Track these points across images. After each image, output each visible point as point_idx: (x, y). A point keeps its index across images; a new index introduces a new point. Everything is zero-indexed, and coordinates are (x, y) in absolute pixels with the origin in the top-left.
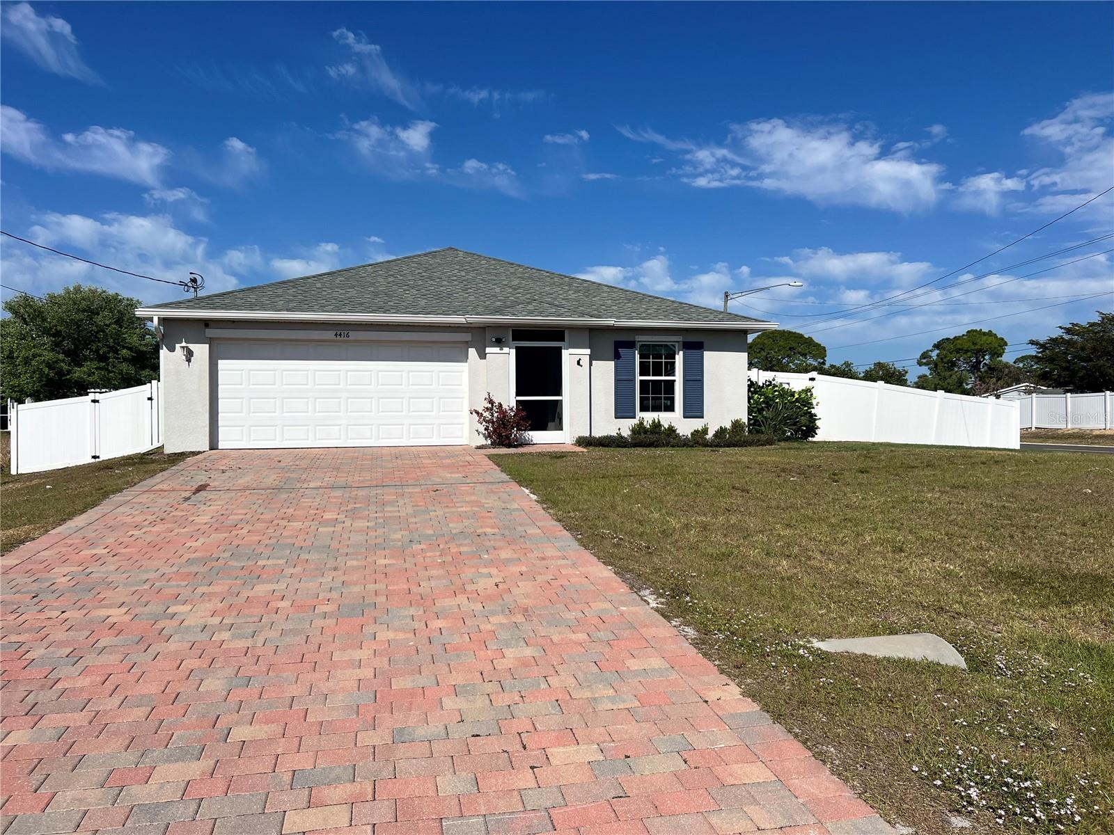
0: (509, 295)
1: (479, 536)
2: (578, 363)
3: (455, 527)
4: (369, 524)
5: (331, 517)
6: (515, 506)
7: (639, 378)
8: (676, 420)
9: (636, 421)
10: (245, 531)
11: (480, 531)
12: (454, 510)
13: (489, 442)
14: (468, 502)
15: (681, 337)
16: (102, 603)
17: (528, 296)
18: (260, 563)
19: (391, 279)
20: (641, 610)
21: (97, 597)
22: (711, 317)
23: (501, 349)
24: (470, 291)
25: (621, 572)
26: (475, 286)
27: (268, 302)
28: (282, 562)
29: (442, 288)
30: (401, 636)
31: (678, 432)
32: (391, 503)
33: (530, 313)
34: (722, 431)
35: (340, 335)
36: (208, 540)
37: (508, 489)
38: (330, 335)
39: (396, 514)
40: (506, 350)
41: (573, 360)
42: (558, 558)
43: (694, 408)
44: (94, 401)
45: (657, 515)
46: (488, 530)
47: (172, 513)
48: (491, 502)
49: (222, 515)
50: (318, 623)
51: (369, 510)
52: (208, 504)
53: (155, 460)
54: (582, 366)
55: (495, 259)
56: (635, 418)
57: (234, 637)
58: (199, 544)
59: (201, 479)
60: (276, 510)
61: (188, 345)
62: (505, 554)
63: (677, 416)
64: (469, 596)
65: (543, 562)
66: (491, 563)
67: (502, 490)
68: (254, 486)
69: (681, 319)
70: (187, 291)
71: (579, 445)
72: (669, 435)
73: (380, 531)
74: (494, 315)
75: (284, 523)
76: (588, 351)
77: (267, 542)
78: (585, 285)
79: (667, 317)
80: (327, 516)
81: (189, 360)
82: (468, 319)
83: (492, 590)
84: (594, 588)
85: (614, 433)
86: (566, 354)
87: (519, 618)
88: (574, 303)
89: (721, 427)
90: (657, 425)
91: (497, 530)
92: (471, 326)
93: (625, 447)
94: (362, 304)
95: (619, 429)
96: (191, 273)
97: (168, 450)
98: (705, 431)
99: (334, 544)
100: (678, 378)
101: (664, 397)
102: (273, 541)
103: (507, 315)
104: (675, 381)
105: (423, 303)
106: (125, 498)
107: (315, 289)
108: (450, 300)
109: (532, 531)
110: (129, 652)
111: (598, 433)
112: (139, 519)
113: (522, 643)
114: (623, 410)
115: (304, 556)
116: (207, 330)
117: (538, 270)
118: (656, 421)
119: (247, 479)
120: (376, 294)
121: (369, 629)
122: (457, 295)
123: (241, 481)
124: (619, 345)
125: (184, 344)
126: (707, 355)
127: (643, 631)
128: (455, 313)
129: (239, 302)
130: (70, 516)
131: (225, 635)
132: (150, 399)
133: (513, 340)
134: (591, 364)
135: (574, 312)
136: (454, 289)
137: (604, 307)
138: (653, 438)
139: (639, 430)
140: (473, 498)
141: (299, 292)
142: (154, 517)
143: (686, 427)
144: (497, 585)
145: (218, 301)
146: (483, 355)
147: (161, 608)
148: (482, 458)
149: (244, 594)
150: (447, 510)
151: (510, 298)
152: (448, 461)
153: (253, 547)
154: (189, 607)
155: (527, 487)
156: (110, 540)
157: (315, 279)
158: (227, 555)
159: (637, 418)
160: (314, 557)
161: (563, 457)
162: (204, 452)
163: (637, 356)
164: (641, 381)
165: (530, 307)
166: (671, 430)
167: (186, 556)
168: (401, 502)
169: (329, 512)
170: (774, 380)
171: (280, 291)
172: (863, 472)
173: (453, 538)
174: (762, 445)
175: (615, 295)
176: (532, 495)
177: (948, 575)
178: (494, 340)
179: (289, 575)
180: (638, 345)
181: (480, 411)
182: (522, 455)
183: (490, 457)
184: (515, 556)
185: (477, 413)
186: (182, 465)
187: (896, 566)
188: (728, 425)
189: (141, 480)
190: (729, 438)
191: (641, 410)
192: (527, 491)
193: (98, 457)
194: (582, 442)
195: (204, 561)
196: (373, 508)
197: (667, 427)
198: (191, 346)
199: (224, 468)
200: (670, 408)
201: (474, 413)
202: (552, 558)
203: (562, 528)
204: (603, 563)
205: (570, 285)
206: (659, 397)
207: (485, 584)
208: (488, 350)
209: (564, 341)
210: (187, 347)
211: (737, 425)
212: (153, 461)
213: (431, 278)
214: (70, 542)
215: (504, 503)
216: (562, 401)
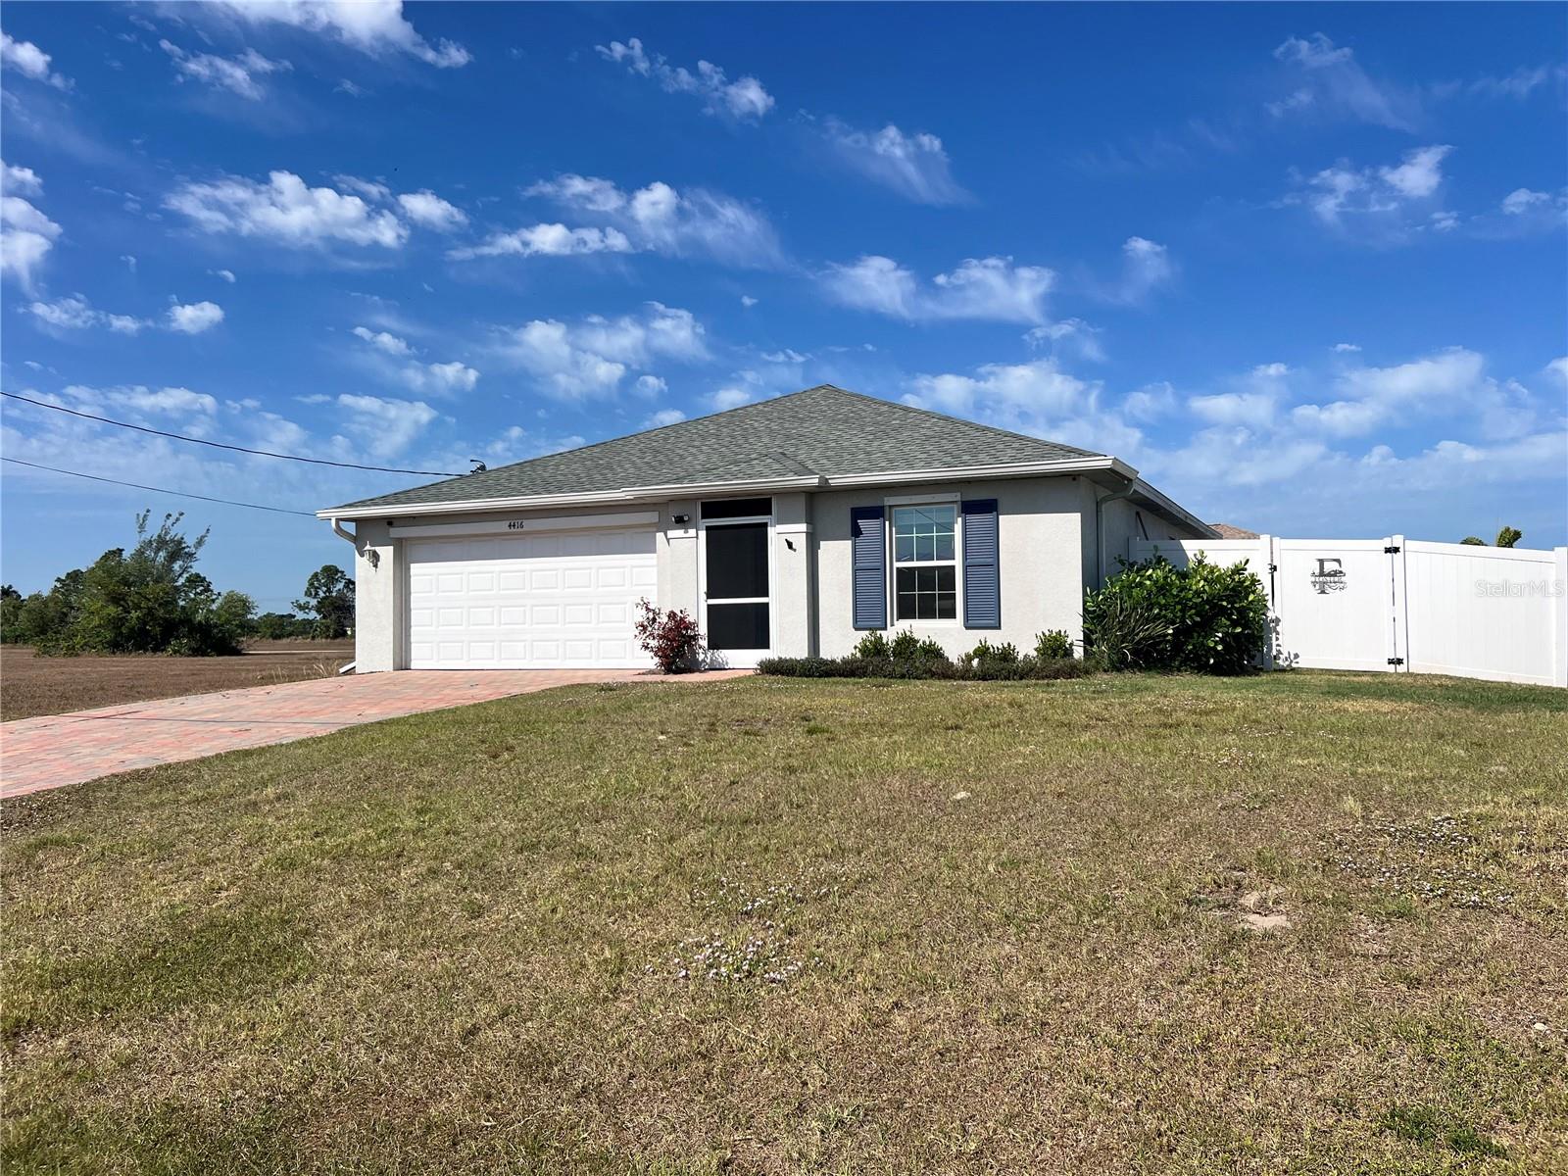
2: (791, 546)
8: (949, 633)
13: (656, 665)
15: (959, 494)
35: (514, 526)
38: (502, 527)
40: (692, 532)
43: (985, 612)
54: (795, 550)
56: (886, 628)
63: (953, 626)
74: (666, 484)
76: (803, 527)
81: (376, 566)
86: (772, 532)
100: (958, 563)
101: (937, 595)
104: (955, 567)
114: (865, 614)
116: (391, 529)
118: (911, 633)
124: (856, 514)
125: (373, 547)
126: (1004, 519)
133: (703, 518)
134: (814, 547)
139: (872, 648)
143: (959, 645)
146: (668, 541)
159: (889, 629)
163: (890, 530)
164: (897, 568)
178: (675, 519)
180: (889, 513)
191: (900, 618)
198: (378, 549)
200: (952, 613)
206: (930, 594)
208: (670, 534)
209: (771, 514)
210: (373, 551)
211: (1051, 640)
216: (768, 604)
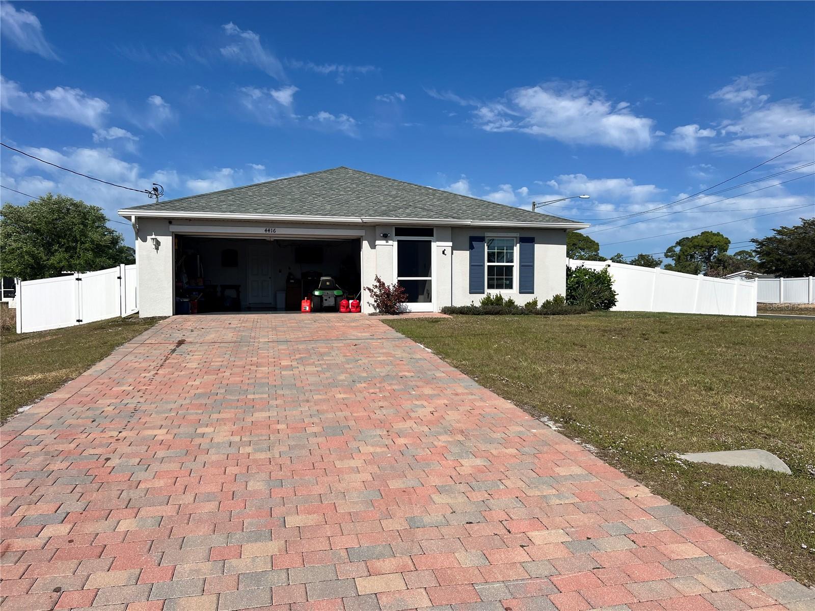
0: (390, 202)
1: (401, 378)
2: (443, 253)
3: (382, 371)
4: (317, 369)
5: (286, 364)
6: (419, 357)
7: (487, 264)
8: (513, 295)
9: (484, 296)
10: (227, 374)
11: (401, 374)
12: (374, 359)
13: (378, 311)
14: (383, 353)
15: (518, 234)
16: (146, 425)
17: (405, 203)
18: (250, 397)
19: (302, 189)
20: (545, 431)
21: (140, 421)
22: (541, 219)
23: (387, 242)
24: (361, 198)
25: (520, 404)
26: (365, 195)
27: (215, 206)
28: (266, 396)
29: (340, 197)
30: (378, 450)
31: (516, 304)
32: (328, 354)
33: (409, 215)
34: (548, 303)
35: (269, 231)
36: (203, 380)
37: (407, 345)
38: (261, 231)
39: (334, 362)
40: (390, 242)
41: (439, 249)
42: (467, 394)
43: (527, 286)
44: (78, 279)
45: (525, 364)
46: (406, 374)
47: (167, 361)
48: (399, 353)
49: (205, 362)
50: (313, 440)
51: (312, 359)
52: (191, 354)
53: (134, 322)
54: (446, 255)
55: (376, 176)
56: (484, 293)
57: (256, 451)
58: (197, 383)
59: (179, 336)
60: (244, 359)
61: (157, 237)
62: (428, 391)
63: (515, 292)
64: (416, 421)
65: (458, 397)
66: (420, 397)
67: (403, 345)
68: (219, 341)
69: (519, 220)
70: (151, 197)
71: (445, 313)
72: (509, 306)
73: (328, 374)
74: (383, 216)
75: (254, 368)
76: (450, 244)
77: (247, 381)
78: (445, 195)
79: (508, 219)
80: (284, 363)
81: (157, 249)
82: (364, 220)
83: (430, 417)
84: (504, 416)
85: (469, 305)
86: (434, 245)
87: (460, 437)
88: (439, 208)
89: (547, 300)
90: (499, 299)
91: (413, 374)
92: (365, 224)
93: (479, 314)
94: (284, 208)
95: (473, 302)
96: (154, 184)
97: (142, 316)
98: (535, 303)
99: (298, 383)
100: (516, 264)
101: (505, 278)
102: (252, 381)
103: (392, 217)
104: (513, 266)
105: (328, 207)
106: (127, 350)
107: (248, 196)
108: (348, 205)
109: (438, 374)
110: (183, 461)
111: (458, 304)
112: (144, 365)
113: (471, 456)
114: (475, 287)
115: (280, 392)
116: (171, 226)
117: (408, 184)
118: (499, 295)
119: (212, 336)
120: (293, 201)
121: (353, 445)
122: (353, 202)
123: (207, 338)
124: (472, 239)
125: (153, 237)
126: (536, 246)
127: (557, 447)
128: (353, 215)
129: (193, 205)
130: (93, 362)
131: (249, 450)
132: (119, 278)
133: (396, 235)
134: (452, 254)
135: (440, 214)
136: (349, 197)
137: (461, 211)
138: (498, 308)
139: (487, 302)
140: (384, 351)
141: (237, 198)
142: (155, 363)
143: (521, 300)
144: (432, 413)
145: (178, 204)
146: (373, 246)
147: (192, 430)
148: (376, 322)
149: (249, 419)
150: (370, 359)
151: (392, 204)
152: (353, 324)
153: (239, 385)
154: (212, 429)
155: (420, 343)
156: (131, 380)
157: (247, 189)
158: (223, 391)
159: (486, 293)
160: (287, 392)
161: (438, 321)
162: (169, 317)
163: (486, 248)
164: (488, 266)
165: (408, 211)
166: (511, 302)
167: (193, 392)
168: (333, 354)
169: (284, 360)
170: (583, 266)
171: (222, 198)
172: (663, 333)
173: (384, 379)
174: (578, 313)
175: (467, 202)
176: (427, 349)
177: (751, 407)
178: (382, 235)
179: (275, 406)
180: (486, 240)
181: (372, 288)
182: (406, 320)
183: (383, 321)
184: (435, 392)
185: (369, 289)
186: (157, 326)
187: (711, 400)
188: (551, 299)
189: (133, 337)
190: (553, 308)
191: (488, 288)
192: (422, 346)
193: (81, 321)
194: (446, 310)
195: (208, 395)
196: (314, 357)
197: (507, 300)
198: (159, 238)
199: (190, 328)
200: (510, 286)
201: (367, 289)
202: (463, 394)
203: (461, 373)
204: (503, 397)
205: (434, 195)
206: (501, 278)
207: (423, 412)
208: (377, 242)
209: (433, 236)
210: (156, 239)
211: (557, 299)
212: (134, 323)
213: (331, 189)
214: (101, 381)
215: (410, 354)
216: (431, 280)
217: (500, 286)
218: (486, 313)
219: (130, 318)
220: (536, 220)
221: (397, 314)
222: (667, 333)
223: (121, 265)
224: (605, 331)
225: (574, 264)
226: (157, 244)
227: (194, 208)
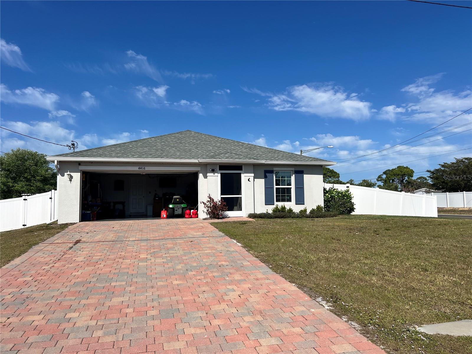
0: (216, 150)
1: (220, 266)
2: (249, 180)
3: (207, 261)
4: (163, 260)
5: (144, 257)
6: (232, 249)
7: (275, 187)
8: (291, 205)
9: (274, 206)
10: (102, 265)
11: (219, 263)
12: (203, 252)
13: (209, 216)
14: (209, 247)
15: (294, 168)
16: (29, 312)
17: (225, 151)
18: (113, 284)
19: (163, 143)
20: (320, 310)
21: (27, 308)
22: (307, 159)
23: (214, 174)
24: (199, 148)
25: (301, 287)
26: (201, 146)
27: (108, 154)
28: (124, 283)
29: (186, 147)
30: (198, 331)
31: (293, 211)
32: (172, 249)
33: (227, 158)
34: (313, 211)
35: (141, 168)
36: (83, 271)
37: (225, 240)
38: (136, 168)
39: (175, 255)
40: (216, 174)
41: (246, 178)
42: (265, 279)
43: (300, 200)
44: (25, 200)
45: (302, 254)
46: (224, 263)
47: (64, 256)
48: (219, 247)
49: (90, 256)
50: (151, 323)
51: (161, 253)
52: (82, 250)
53: (54, 227)
54: (250, 181)
55: (208, 135)
56: (274, 205)
57: (105, 334)
58: (79, 273)
59: (77, 237)
60: (116, 254)
61: (71, 173)
62: (237, 277)
63: (294, 204)
64: (228, 303)
65: (258, 281)
66: (231, 282)
67: (223, 241)
68: (103, 240)
69: (294, 160)
70: (70, 149)
71: (250, 218)
72: (290, 213)
73: (170, 265)
74: (211, 159)
75: (121, 260)
76: (253, 175)
77: (114, 271)
78: (249, 146)
79: (287, 159)
80: (142, 256)
81: (71, 180)
82: (199, 161)
83: (238, 300)
84: (291, 297)
85: (265, 212)
86: (243, 176)
87: (259, 318)
88: (245, 154)
89: (313, 209)
90: (283, 208)
91: (228, 263)
92: (201, 164)
93: (271, 218)
94: (151, 154)
95: (267, 210)
96: (72, 141)
97: (60, 222)
98: (305, 210)
99: (149, 272)
100: (293, 187)
101: (287, 195)
102: (117, 271)
103: (217, 159)
104: (291, 188)
105: (178, 154)
106: (41, 248)
107: (129, 148)
108: (190, 152)
109: (246, 263)
110: (46, 347)
111: (258, 212)
112: (48, 259)
113: (267, 335)
114: (268, 201)
115: (135, 280)
116: (80, 166)
117: (227, 139)
118: (283, 206)
119: (100, 236)
120: (157, 150)
121: (180, 327)
122: (193, 150)
123: (96, 238)
124: (266, 172)
125: (69, 173)
126: (305, 176)
127: (330, 325)
128: (193, 158)
129: (94, 154)
130: (13, 258)
131: (99, 333)
132: (51, 198)
133: (219, 170)
134: (254, 181)
135: (246, 157)
136: (192, 148)
137: (259, 155)
138: (283, 214)
139: (276, 210)
140: (210, 245)
141: (122, 149)
142: (55, 258)
143: (297, 209)
144: (240, 296)
145: (85, 153)
146: (205, 177)
147: (63, 314)
148: (207, 224)
149: (108, 304)
150: (200, 252)
151: (217, 151)
152: (192, 226)
153: (108, 275)
154: (78, 314)
155: (234, 239)
156: (33, 272)
157: (129, 143)
158: (95, 279)
159: (275, 205)
160: (139, 280)
161: (246, 223)
162: (77, 223)
163: (274, 177)
165: (227, 155)
166: (290, 210)
167: (73, 281)
168: (176, 248)
169: (143, 254)
170: (333, 187)
171: (113, 149)
172: (388, 230)
173: (207, 268)
174: (332, 217)
175: (262, 150)
176: (238, 244)
178: (211, 170)
179: (129, 292)
180: (275, 172)
181: (205, 203)
182: (226, 222)
183: (212, 224)
184: (242, 278)
186: (67, 230)
188: (315, 208)
189: (48, 238)
190: (316, 213)
191: (276, 201)
192: (235, 241)
193: (26, 225)
194: (251, 216)
195: (83, 283)
196: (163, 251)
197: (288, 208)
199: (87, 231)
200: (290, 200)
201: (202, 203)
202: (262, 279)
203: (260, 262)
204: (289, 281)
205: (242, 146)
206: (284, 195)
207: (233, 296)
208: (208, 174)
209: (242, 170)
210: (70, 174)
211: (319, 207)
212: (53, 228)
213: (181, 143)
214: (12, 273)
215: (226, 248)
216: (241, 197)
217: (283, 200)
218: (276, 217)
219: (52, 224)
220: (304, 160)
221: (221, 218)
222: (390, 230)
223: (52, 190)
224: (351, 229)
225: (328, 186)
226: (71, 178)
227: (95, 155)
